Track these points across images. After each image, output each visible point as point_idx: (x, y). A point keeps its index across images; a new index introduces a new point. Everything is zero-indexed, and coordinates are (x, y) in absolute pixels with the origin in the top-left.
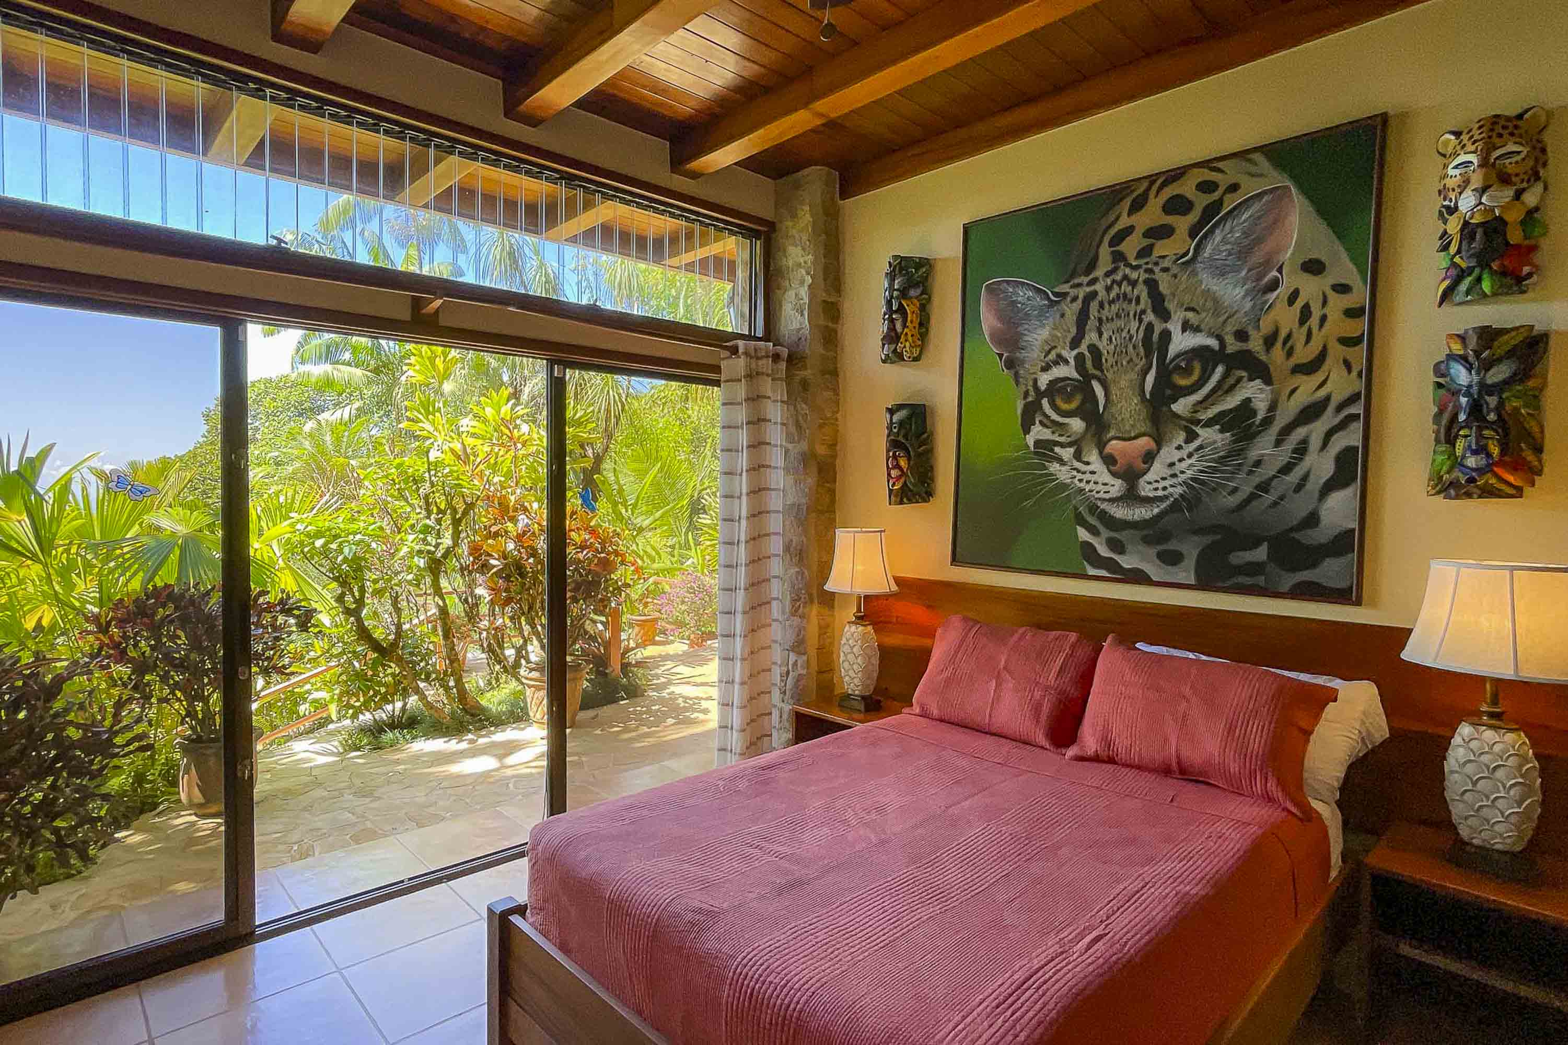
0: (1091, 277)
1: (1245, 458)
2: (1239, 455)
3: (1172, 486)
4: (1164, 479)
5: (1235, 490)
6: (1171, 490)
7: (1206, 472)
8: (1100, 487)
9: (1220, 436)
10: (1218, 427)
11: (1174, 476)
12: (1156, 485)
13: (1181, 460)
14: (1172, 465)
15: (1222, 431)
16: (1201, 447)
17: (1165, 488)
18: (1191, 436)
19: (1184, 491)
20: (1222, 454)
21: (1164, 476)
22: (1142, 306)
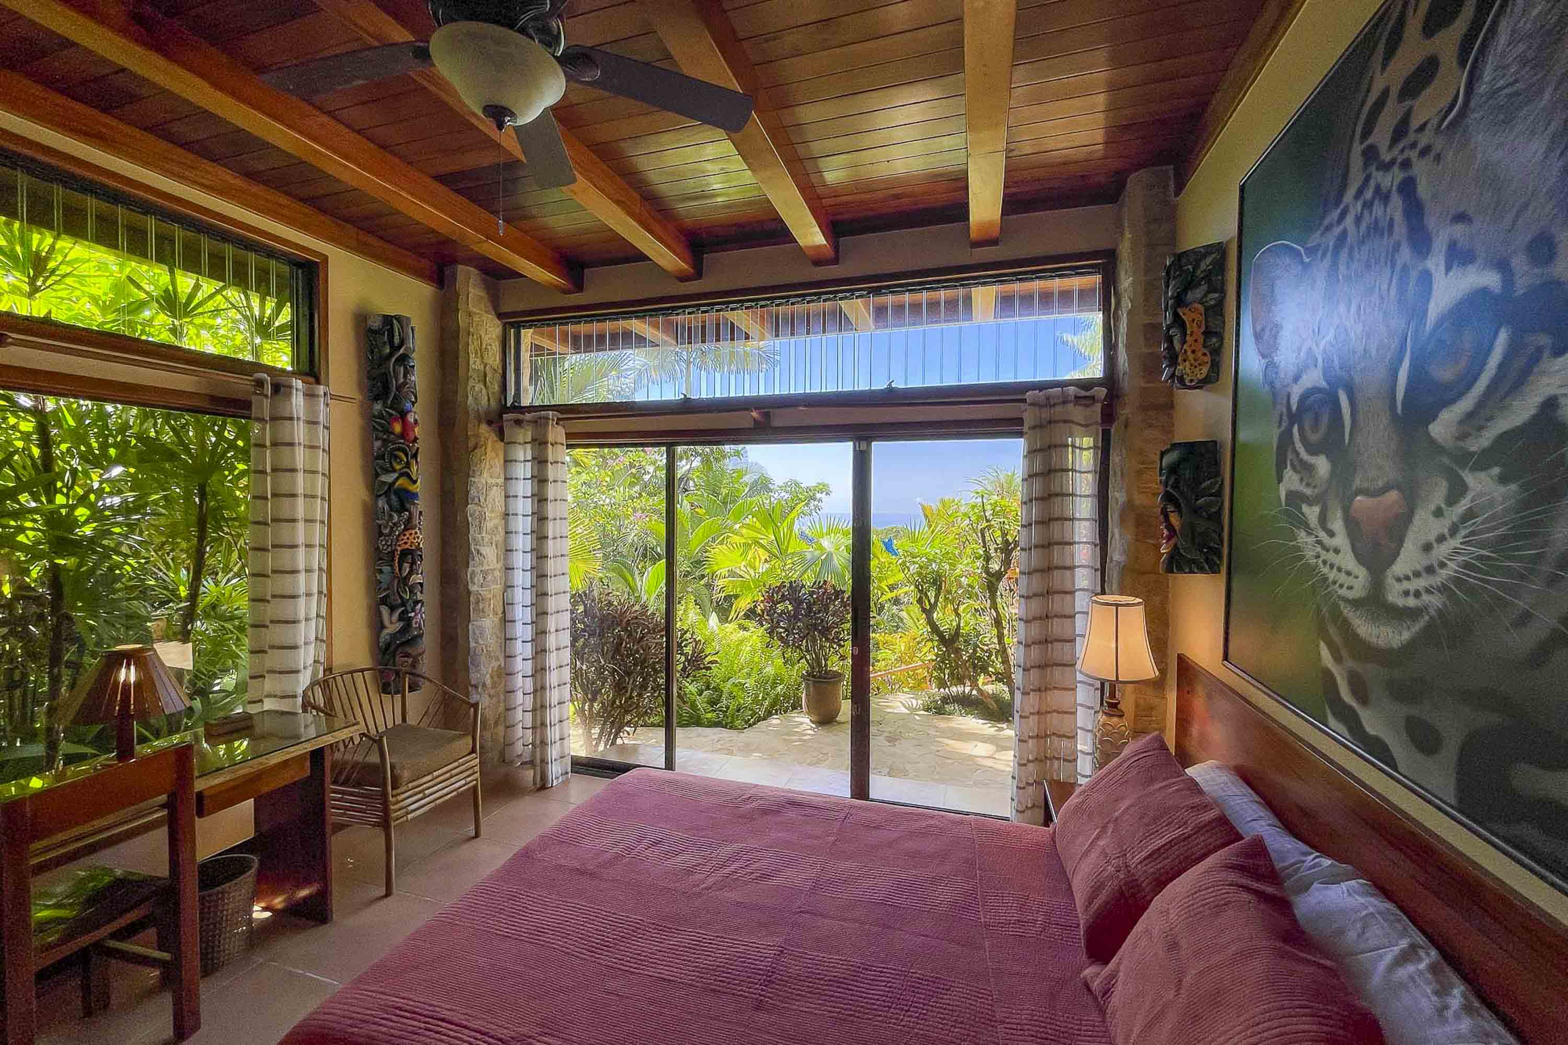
0: (1342, 206)
1: (1546, 544)
2: (1534, 535)
3: (1428, 591)
4: (1417, 574)
5: (1525, 619)
6: (1425, 597)
7: (1479, 570)
8: (1342, 578)
9: (1502, 489)
10: (1496, 470)
11: (1430, 570)
12: (1406, 585)
13: (1441, 539)
14: (1427, 548)
15: (1503, 479)
16: (1469, 515)
17: (1417, 594)
18: (1457, 490)
19: (1444, 604)
20: (1501, 531)
21: (1419, 567)
22: (1396, 237)
